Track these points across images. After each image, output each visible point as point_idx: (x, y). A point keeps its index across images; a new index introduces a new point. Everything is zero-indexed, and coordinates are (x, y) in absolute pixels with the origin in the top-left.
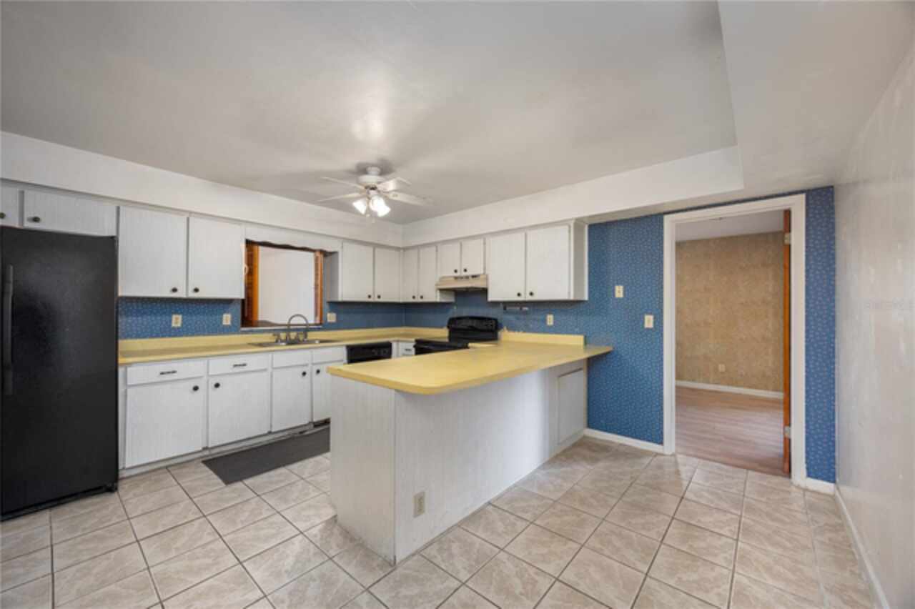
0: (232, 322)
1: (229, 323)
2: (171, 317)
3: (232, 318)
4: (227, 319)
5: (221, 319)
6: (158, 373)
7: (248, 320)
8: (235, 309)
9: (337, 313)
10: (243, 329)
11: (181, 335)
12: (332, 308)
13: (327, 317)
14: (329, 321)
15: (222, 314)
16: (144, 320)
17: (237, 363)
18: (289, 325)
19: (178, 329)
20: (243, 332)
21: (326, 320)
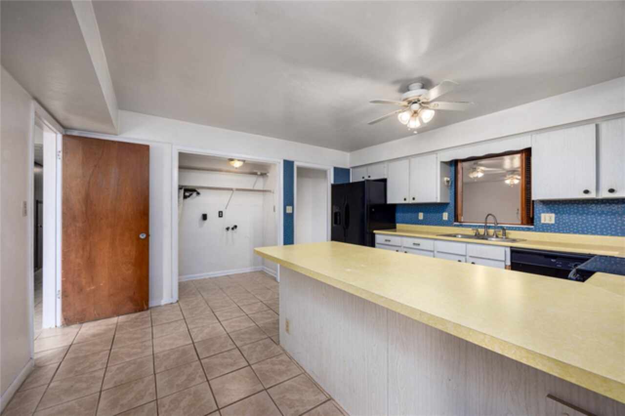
0: (448, 218)
1: (446, 219)
2: (417, 214)
3: (449, 216)
4: (445, 216)
5: (442, 215)
6: (385, 240)
7: (456, 218)
8: (451, 209)
9: (556, 214)
10: (455, 223)
11: (423, 224)
12: (550, 208)
13: (540, 218)
14: (543, 221)
15: (442, 212)
16: (408, 215)
17: (416, 243)
18: (486, 223)
19: (421, 220)
20: (455, 226)
21: (540, 221)
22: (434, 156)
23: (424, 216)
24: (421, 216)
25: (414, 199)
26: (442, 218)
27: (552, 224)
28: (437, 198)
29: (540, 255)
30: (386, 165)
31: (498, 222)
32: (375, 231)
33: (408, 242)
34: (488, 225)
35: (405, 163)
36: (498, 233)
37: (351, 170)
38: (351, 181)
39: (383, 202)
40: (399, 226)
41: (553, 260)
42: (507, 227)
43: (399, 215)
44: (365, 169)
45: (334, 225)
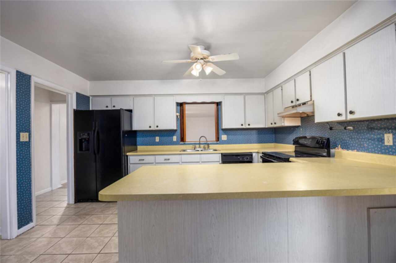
0: (177, 139)
2: (155, 138)
4: (175, 138)
6: (138, 160)
7: (182, 139)
8: (178, 134)
9: (227, 135)
10: (181, 143)
11: (159, 145)
12: (224, 132)
13: (221, 137)
14: (222, 139)
15: (173, 136)
16: (148, 139)
17: (166, 158)
18: (200, 141)
19: (158, 142)
20: (181, 144)
21: (221, 139)
22: (172, 98)
23: (159, 139)
24: (157, 139)
25: (157, 127)
26: (173, 139)
27: (226, 141)
28: (174, 126)
29: (233, 155)
30: (131, 98)
31: (208, 140)
32: (128, 154)
33: (160, 159)
34: (201, 142)
35: (150, 99)
36: (205, 147)
37: (91, 98)
38: (91, 109)
39: (129, 129)
40: (139, 148)
41: (239, 157)
42: (210, 143)
43: (139, 139)
44: (108, 99)
45: (79, 152)
